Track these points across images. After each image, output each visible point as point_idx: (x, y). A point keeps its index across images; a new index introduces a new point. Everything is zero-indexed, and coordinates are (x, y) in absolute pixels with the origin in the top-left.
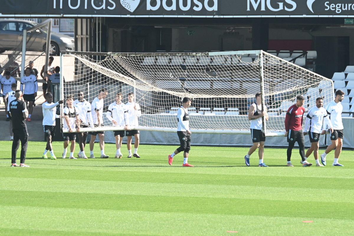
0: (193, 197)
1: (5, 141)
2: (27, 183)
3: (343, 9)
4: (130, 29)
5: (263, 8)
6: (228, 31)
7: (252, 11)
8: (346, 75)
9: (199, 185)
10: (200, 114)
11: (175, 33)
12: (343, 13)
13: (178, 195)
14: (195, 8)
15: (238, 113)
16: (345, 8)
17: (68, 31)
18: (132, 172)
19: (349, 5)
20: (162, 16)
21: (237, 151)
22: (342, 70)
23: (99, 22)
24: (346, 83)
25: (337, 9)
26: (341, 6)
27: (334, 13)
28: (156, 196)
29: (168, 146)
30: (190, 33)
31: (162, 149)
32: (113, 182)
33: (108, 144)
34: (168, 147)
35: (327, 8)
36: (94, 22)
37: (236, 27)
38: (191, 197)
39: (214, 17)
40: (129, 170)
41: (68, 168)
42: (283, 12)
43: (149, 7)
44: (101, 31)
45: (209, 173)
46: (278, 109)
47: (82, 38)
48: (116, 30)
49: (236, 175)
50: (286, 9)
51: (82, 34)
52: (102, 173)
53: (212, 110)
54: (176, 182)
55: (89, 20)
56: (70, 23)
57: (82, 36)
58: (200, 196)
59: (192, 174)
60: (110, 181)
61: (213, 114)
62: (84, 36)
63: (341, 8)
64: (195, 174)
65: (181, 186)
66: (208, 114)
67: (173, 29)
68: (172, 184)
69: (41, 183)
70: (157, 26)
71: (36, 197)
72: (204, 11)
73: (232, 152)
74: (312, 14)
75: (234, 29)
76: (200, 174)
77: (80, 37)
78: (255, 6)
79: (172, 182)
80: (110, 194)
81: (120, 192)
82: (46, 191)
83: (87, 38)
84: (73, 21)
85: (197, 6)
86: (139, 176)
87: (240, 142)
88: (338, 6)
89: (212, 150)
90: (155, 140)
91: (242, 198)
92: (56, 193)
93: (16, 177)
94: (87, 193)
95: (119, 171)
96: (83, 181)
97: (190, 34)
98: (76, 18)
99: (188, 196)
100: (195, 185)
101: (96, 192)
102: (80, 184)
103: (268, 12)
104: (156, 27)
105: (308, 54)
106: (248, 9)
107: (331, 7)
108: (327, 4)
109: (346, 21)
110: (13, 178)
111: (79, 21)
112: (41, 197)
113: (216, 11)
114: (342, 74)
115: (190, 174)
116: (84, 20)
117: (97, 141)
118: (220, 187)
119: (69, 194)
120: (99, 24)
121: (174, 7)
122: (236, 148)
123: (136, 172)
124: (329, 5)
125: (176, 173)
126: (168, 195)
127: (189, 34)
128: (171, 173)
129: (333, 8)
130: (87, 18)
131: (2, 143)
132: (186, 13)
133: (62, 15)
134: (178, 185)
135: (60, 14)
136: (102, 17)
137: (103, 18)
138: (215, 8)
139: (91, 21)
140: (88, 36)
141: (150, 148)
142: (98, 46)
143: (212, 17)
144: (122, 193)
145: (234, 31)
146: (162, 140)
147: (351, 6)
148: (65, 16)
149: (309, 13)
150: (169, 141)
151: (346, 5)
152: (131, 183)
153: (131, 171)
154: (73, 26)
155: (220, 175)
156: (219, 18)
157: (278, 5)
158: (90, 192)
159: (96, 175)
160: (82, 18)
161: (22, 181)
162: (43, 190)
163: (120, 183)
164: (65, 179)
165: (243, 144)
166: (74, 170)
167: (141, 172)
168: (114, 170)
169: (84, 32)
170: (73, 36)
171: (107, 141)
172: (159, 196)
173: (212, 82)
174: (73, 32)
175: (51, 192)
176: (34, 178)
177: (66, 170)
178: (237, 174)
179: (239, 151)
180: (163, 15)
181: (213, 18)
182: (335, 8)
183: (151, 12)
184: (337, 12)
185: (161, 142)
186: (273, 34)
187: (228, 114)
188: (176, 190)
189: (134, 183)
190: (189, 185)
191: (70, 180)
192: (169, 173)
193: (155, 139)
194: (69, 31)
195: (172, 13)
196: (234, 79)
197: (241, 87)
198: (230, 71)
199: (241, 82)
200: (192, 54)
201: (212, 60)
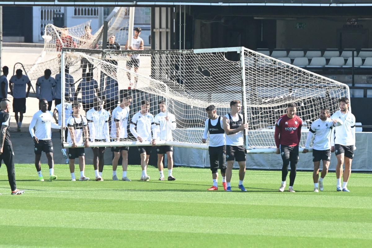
0: (303, 237)
1: (62, 164)
2: (89, 219)
4: (223, 21)
6: (348, 23)
9: (311, 221)
11: (280, 26)
13: (284, 235)
15: (361, 128)
17: (142, 23)
18: (225, 205)
20: (263, 4)
21: (359, 178)
23: (183, 12)
28: (255, 236)
29: (271, 171)
30: (300, 25)
31: (263, 174)
32: (201, 218)
33: (194, 169)
34: (271, 173)
36: (177, 12)
37: (359, 19)
38: (301, 237)
39: (332, 5)
40: (221, 202)
41: (142, 200)
44: (185, 24)
45: (324, 206)
47: (160, 33)
48: (204, 22)
49: (358, 209)
51: (160, 27)
52: (186, 205)
54: (281, 217)
55: (169, 9)
56: (146, 12)
57: (161, 30)
58: (312, 236)
59: (302, 207)
60: (197, 216)
62: (164, 30)
64: (307, 208)
65: (288, 223)
67: (277, 21)
68: (276, 220)
69: (108, 219)
70: (258, 17)
71: (101, 237)
73: (354, 179)
75: (357, 21)
76: (312, 208)
77: (158, 31)
79: (276, 218)
80: (196, 233)
81: (209, 230)
82: (114, 229)
83: (167, 33)
84: (149, 10)
86: (234, 209)
87: (364, 167)
89: (328, 176)
90: (254, 164)
91: (366, 238)
92: (127, 231)
93: (76, 211)
94: (168, 231)
95: (208, 203)
96: (162, 215)
97: (300, 27)
98: (153, 7)
99: (297, 236)
100: (306, 221)
101: (178, 230)
102: (158, 220)
104: (255, 18)
110: (72, 212)
111: (157, 9)
112: (108, 236)
115: (299, 207)
116: (164, 9)
117: (180, 165)
118: (338, 224)
119: (144, 232)
120: (183, 14)
122: (358, 174)
123: (230, 205)
125: (282, 207)
126: (271, 235)
127: (298, 27)
128: (274, 206)
130: (167, 6)
131: (58, 167)
133: (135, 2)
134: (284, 222)
135: (133, 2)
136: (186, 6)
137: (188, 6)
139: (172, 10)
140: (169, 30)
141: (249, 174)
142: (181, 42)
143: (328, 5)
144: (212, 231)
145: (356, 23)
146: (263, 163)
148: (139, 3)
150: (272, 165)
152: (224, 218)
153: (223, 203)
154: (150, 17)
155: (338, 209)
156: (337, 7)
158: (171, 231)
159: (178, 208)
160: (160, 6)
161: (83, 215)
162: (110, 227)
163: (209, 218)
164: (138, 213)
165: (368, 169)
166: (150, 202)
167: (237, 205)
168: (202, 202)
169: (164, 25)
170: (150, 30)
171: (193, 164)
172: (259, 235)
174: (150, 24)
175: (121, 230)
176: (98, 211)
177: (139, 201)
178: (360, 208)
179: (362, 177)
180: (266, 3)
181: (330, 7)
185: (262, 166)
188: (282, 228)
189: (227, 218)
190: (299, 221)
191: (145, 215)
192: (272, 206)
193: (255, 162)
194: (145, 23)
196: (356, 85)
197: (365, 95)
198: (351, 76)
199: (365, 89)
200: (302, 53)
201: (328, 61)
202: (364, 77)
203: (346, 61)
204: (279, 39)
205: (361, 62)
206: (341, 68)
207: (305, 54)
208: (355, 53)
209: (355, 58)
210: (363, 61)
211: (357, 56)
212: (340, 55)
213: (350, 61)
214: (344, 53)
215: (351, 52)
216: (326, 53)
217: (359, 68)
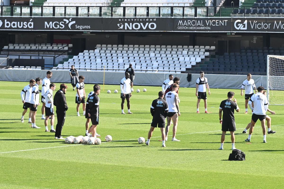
3: (83, 28)
5: (51, 27)
6: (37, 36)
7: (47, 28)
8: (84, 54)
10: (26, 69)
11: (16, 36)
12: (83, 29)
14: (24, 27)
15: (41, 69)
16: (83, 27)
19: (85, 26)
20: (11, 30)
22: (82, 52)
24: (84, 57)
25: (80, 28)
26: (82, 27)
27: (79, 29)
30: (23, 36)
35: (76, 27)
42: (59, 29)
43: (6, 26)
46: (57, 67)
50: (60, 28)
53: (30, 68)
61: (31, 69)
63: (82, 28)
66: (29, 69)
72: (28, 28)
74: (70, 30)
75: (40, 35)
78: (48, 26)
85: (25, 26)
88: (81, 27)
103: (53, 28)
104: (9, 34)
105: (69, 46)
106: (45, 27)
107: (78, 27)
108: (76, 26)
109: (84, 33)
113: (32, 28)
114: (82, 54)
121: (16, 26)
124: (77, 26)
129: (79, 27)
132: (21, 29)
138: (32, 27)
141: (6, 82)
143: (31, 30)
146: (11, 79)
147: (86, 27)
149: (69, 29)
150: (13, 80)
151: (84, 26)
156: (34, 31)
157: (57, 26)
173: (31, 56)
182: (80, 27)
183: (7, 28)
184: (80, 29)
186: (55, 37)
187: (37, 69)
195: (15, 28)
196: (40, 55)
197: (42, 58)
198: (38, 52)
199: (42, 56)
200: (23, 45)
201: (31, 47)
202: (42, 53)
203: (37, 47)
204: (16, 40)
205: (41, 48)
206: (35, 50)
207: (24, 45)
208: (39, 45)
209: (39, 47)
210: (42, 47)
211: (40, 46)
212: (35, 46)
213: (38, 47)
214: (36, 45)
215: (38, 45)
216: (31, 45)
217: (41, 50)
